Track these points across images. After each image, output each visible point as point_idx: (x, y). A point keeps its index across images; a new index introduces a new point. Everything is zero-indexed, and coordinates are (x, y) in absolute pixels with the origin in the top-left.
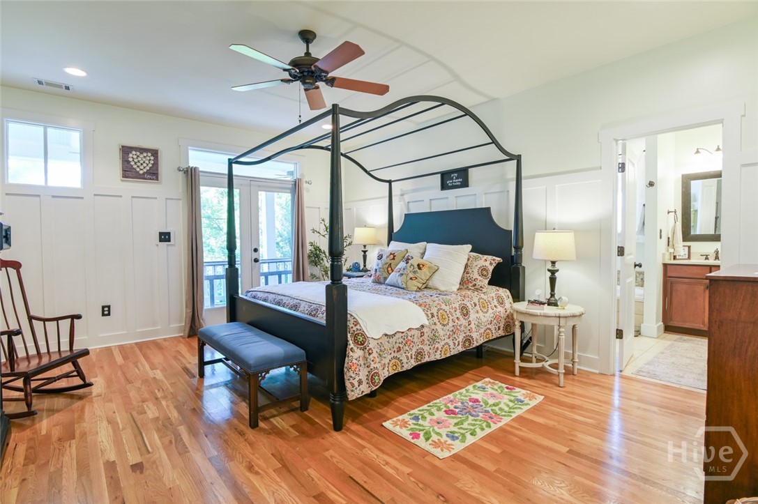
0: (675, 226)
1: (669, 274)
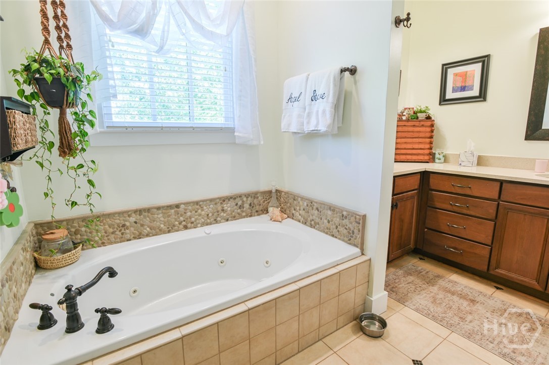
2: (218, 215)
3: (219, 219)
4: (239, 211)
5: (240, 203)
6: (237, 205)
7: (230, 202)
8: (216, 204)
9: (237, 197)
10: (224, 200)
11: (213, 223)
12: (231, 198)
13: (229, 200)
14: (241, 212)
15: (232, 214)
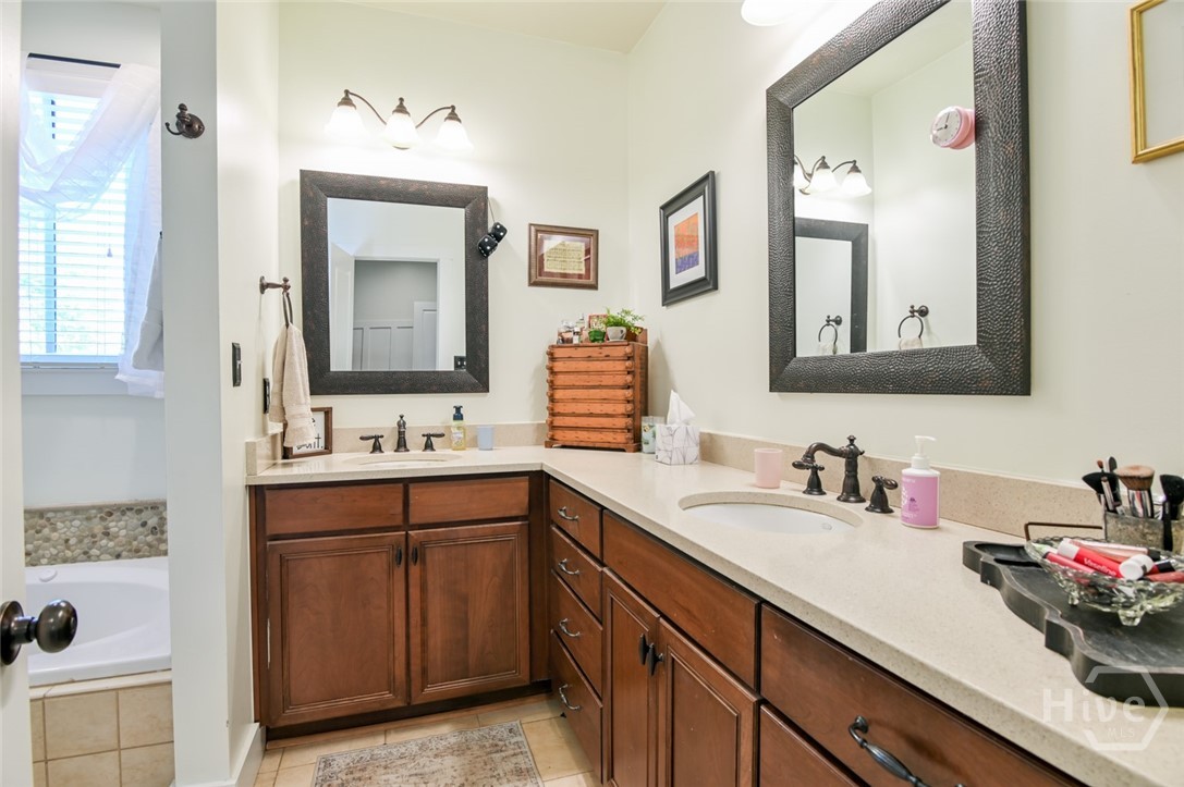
0: (286, 338)
1: (274, 526)
2: (94, 543)
3: (94, 552)
4: (150, 538)
5: (153, 522)
6: (144, 524)
7: (125, 518)
8: (89, 519)
9: (147, 508)
10: (109, 512)
11: (79, 558)
12: (130, 509)
13: (123, 513)
14: (155, 543)
15: (130, 543)
